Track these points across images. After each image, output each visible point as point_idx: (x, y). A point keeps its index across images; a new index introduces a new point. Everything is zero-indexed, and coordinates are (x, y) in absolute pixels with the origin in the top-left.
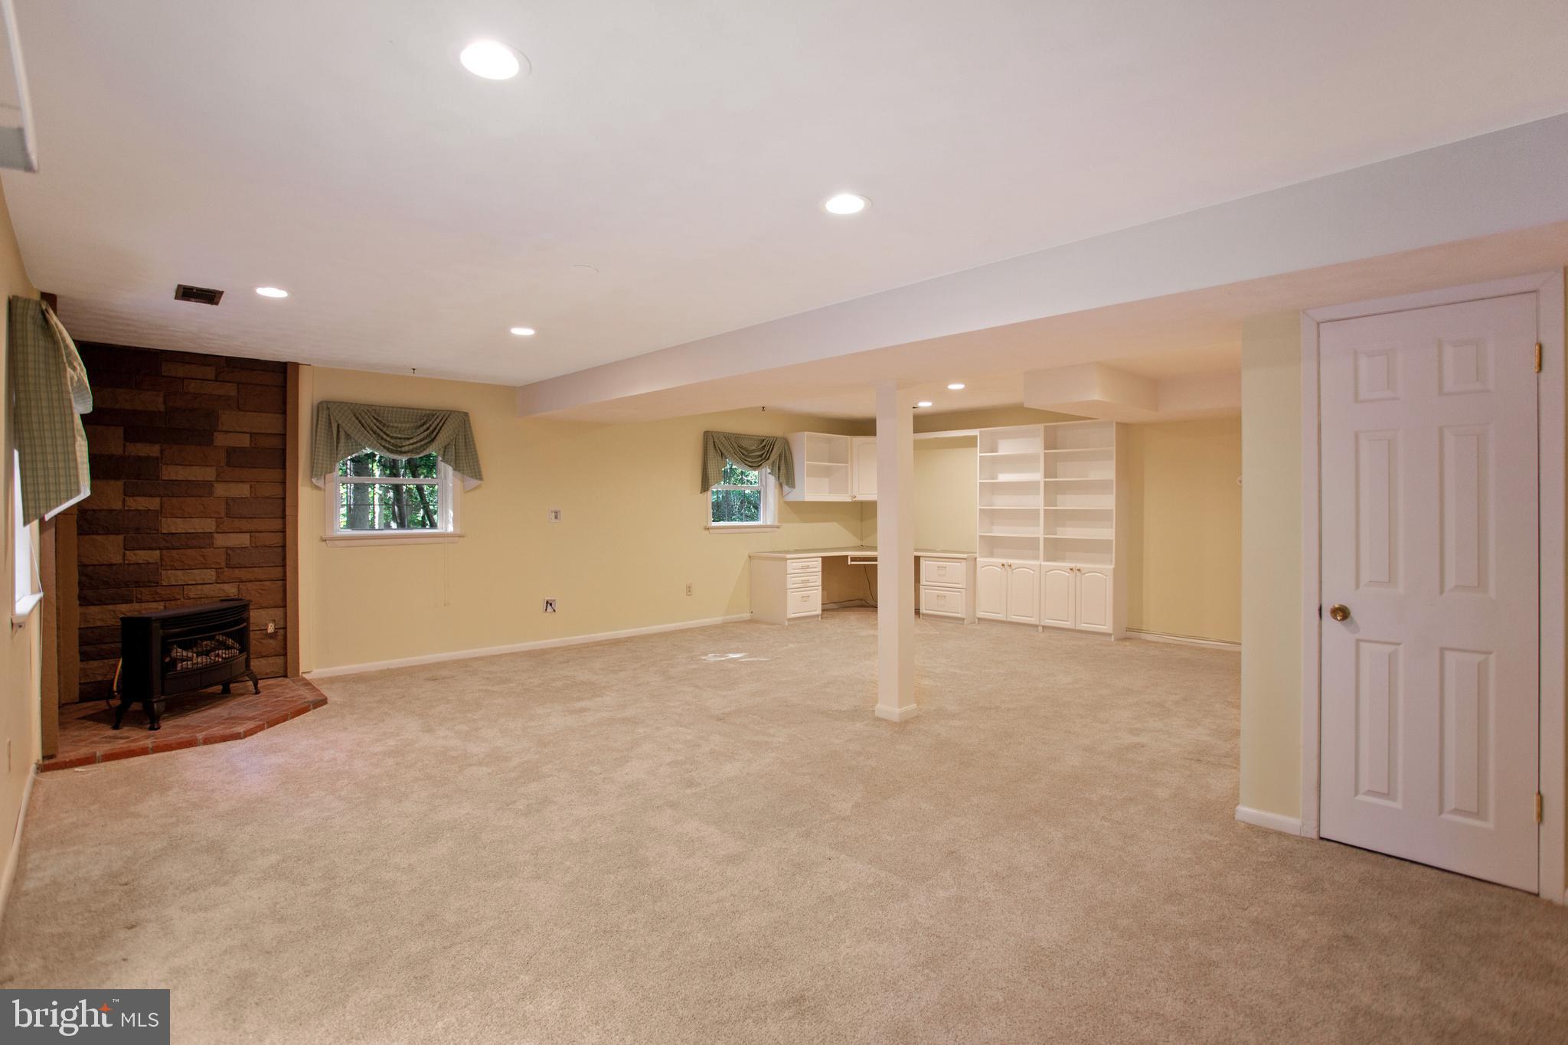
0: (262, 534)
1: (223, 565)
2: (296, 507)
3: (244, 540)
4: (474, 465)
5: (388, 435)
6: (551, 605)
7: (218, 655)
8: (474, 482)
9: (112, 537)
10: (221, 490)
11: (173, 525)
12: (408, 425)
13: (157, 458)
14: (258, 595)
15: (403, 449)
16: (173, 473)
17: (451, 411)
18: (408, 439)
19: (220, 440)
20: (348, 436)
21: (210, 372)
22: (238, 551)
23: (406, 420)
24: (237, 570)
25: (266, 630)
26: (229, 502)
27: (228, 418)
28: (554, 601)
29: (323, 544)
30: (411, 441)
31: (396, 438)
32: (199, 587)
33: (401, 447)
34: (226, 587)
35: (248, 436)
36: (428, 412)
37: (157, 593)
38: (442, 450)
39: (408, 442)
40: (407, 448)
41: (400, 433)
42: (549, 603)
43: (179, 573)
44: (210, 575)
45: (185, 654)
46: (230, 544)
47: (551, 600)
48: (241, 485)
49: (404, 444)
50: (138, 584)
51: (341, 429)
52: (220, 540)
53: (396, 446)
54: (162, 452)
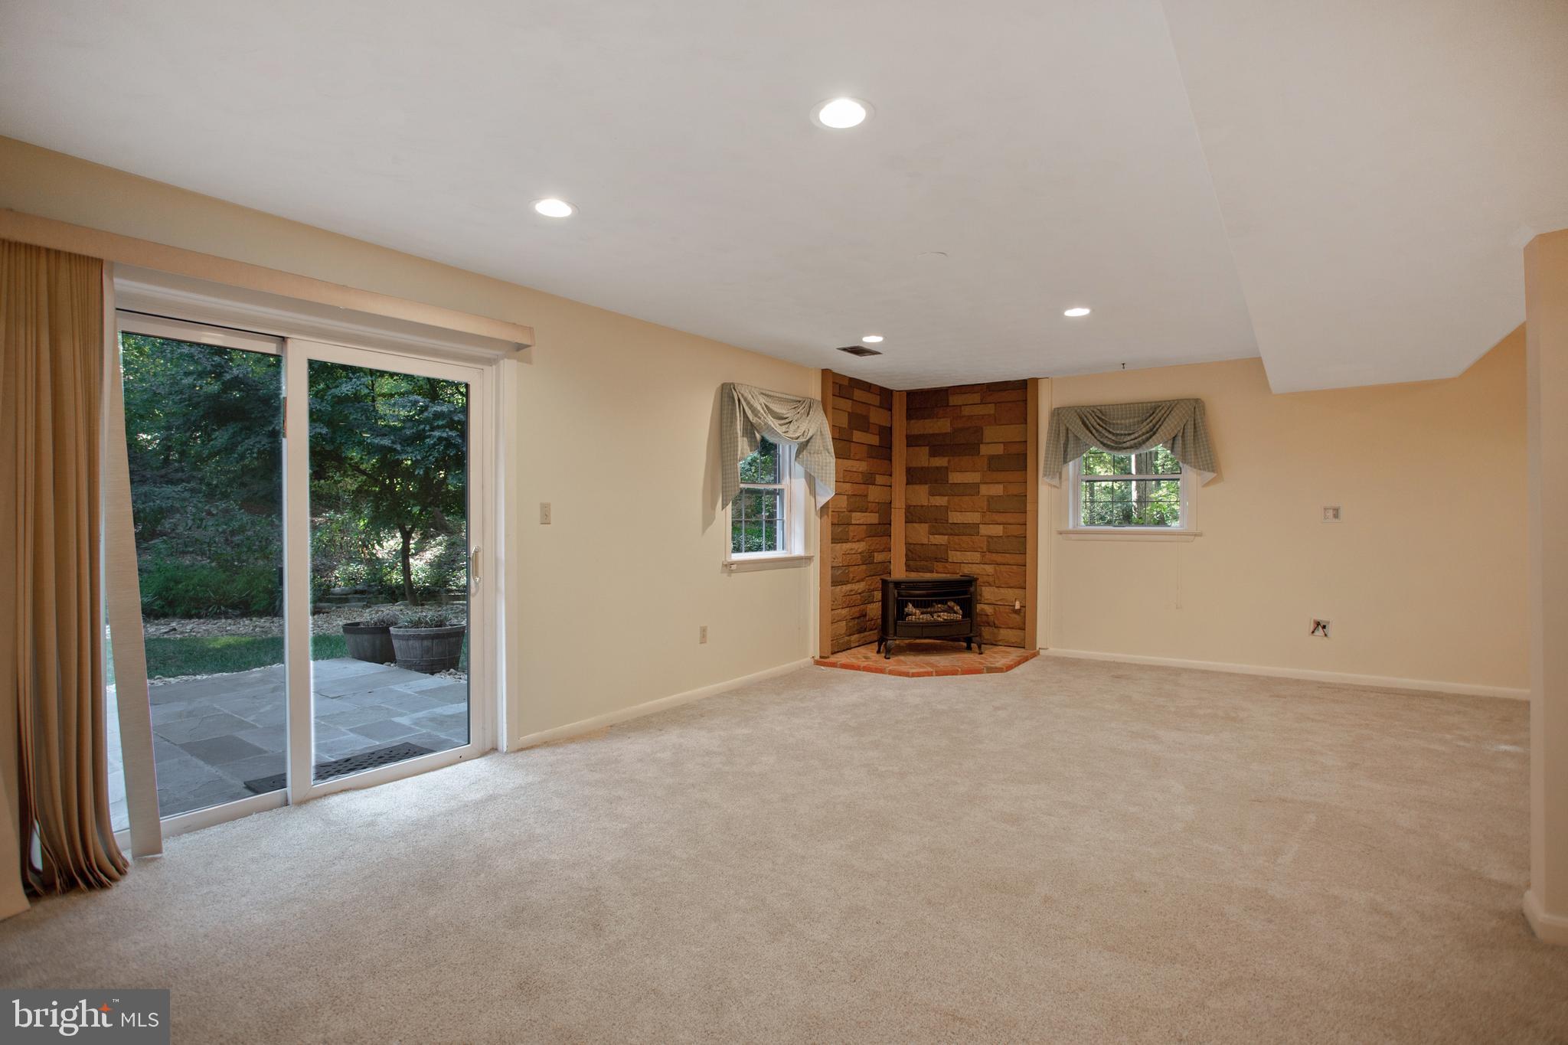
0: (1012, 526)
1: (985, 550)
2: (1036, 502)
3: (998, 530)
4: (1206, 456)
5: (1110, 432)
6: (1324, 627)
7: (939, 616)
8: (1210, 476)
9: (923, 525)
10: (985, 490)
11: (955, 517)
12: (1136, 420)
13: (947, 468)
14: (1008, 576)
15: (1124, 445)
16: (955, 478)
17: (1177, 400)
18: (1129, 434)
19: (985, 450)
20: (1077, 438)
21: (976, 398)
22: (995, 539)
23: (1133, 415)
24: (994, 555)
25: (1014, 606)
26: (990, 498)
27: (990, 433)
28: (1328, 623)
29: (1060, 536)
30: (1133, 437)
31: (1117, 435)
32: (970, 565)
33: (1120, 443)
34: (987, 567)
35: (1002, 445)
36: (1153, 404)
37: (946, 567)
38: (1171, 442)
39: (1129, 438)
40: (1128, 444)
41: (1126, 430)
42: (1319, 625)
43: (958, 553)
44: (976, 557)
45: (914, 610)
46: (989, 533)
47: (1324, 622)
48: (996, 485)
49: (1125, 440)
50: (937, 560)
51: (1069, 432)
52: (984, 530)
53: (1116, 443)
54: (949, 461)
